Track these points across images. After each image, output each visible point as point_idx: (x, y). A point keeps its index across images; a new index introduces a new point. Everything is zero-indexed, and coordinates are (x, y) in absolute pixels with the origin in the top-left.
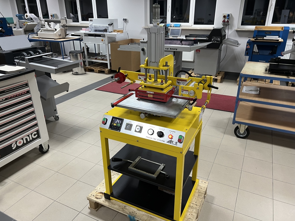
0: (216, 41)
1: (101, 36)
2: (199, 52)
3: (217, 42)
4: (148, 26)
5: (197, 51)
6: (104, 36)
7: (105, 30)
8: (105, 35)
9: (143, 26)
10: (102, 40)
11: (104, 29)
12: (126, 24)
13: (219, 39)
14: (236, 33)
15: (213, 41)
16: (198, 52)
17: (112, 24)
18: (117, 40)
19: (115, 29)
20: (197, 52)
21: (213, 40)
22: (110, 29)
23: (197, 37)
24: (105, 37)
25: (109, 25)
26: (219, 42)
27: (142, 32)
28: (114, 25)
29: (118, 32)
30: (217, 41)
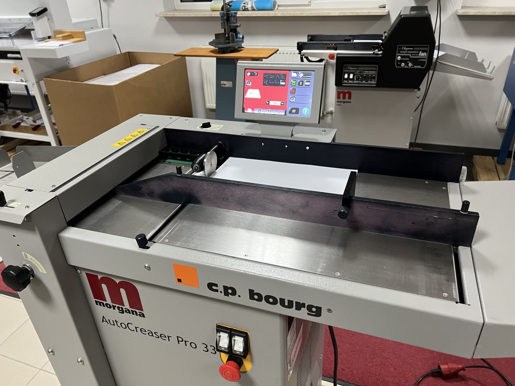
0: (412, 60)
1: (9, 55)
2: (350, 98)
3: (415, 67)
4: (175, 10)
5: (342, 95)
6: (18, 56)
7: (25, 33)
8: (18, 53)
9: (160, 9)
10: (15, 71)
11: (19, 27)
12: (109, 5)
13: (422, 54)
14: (458, 22)
15: (401, 61)
16: (344, 98)
17: (45, 10)
18: (74, 63)
19: (58, 27)
20: (341, 100)
21: (401, 56)
22: (40, 27)
23: (339, 46)
24: (21, 59)
25: (32, 14)
26: (422, 64)
27: (158, 31)
28: (51, 14)
29: (69, 36)
30: (415, 61)
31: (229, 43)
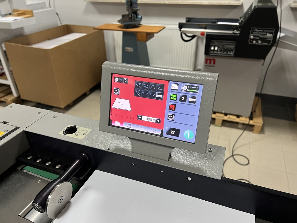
3: (264, 44)
13: (269, 35)
14: (291, 12)
20: (208, 64)
23: (208, 26)
26: (269, 42)
29: (23, 14)
30: (264, 40)
31: (131, 21)
